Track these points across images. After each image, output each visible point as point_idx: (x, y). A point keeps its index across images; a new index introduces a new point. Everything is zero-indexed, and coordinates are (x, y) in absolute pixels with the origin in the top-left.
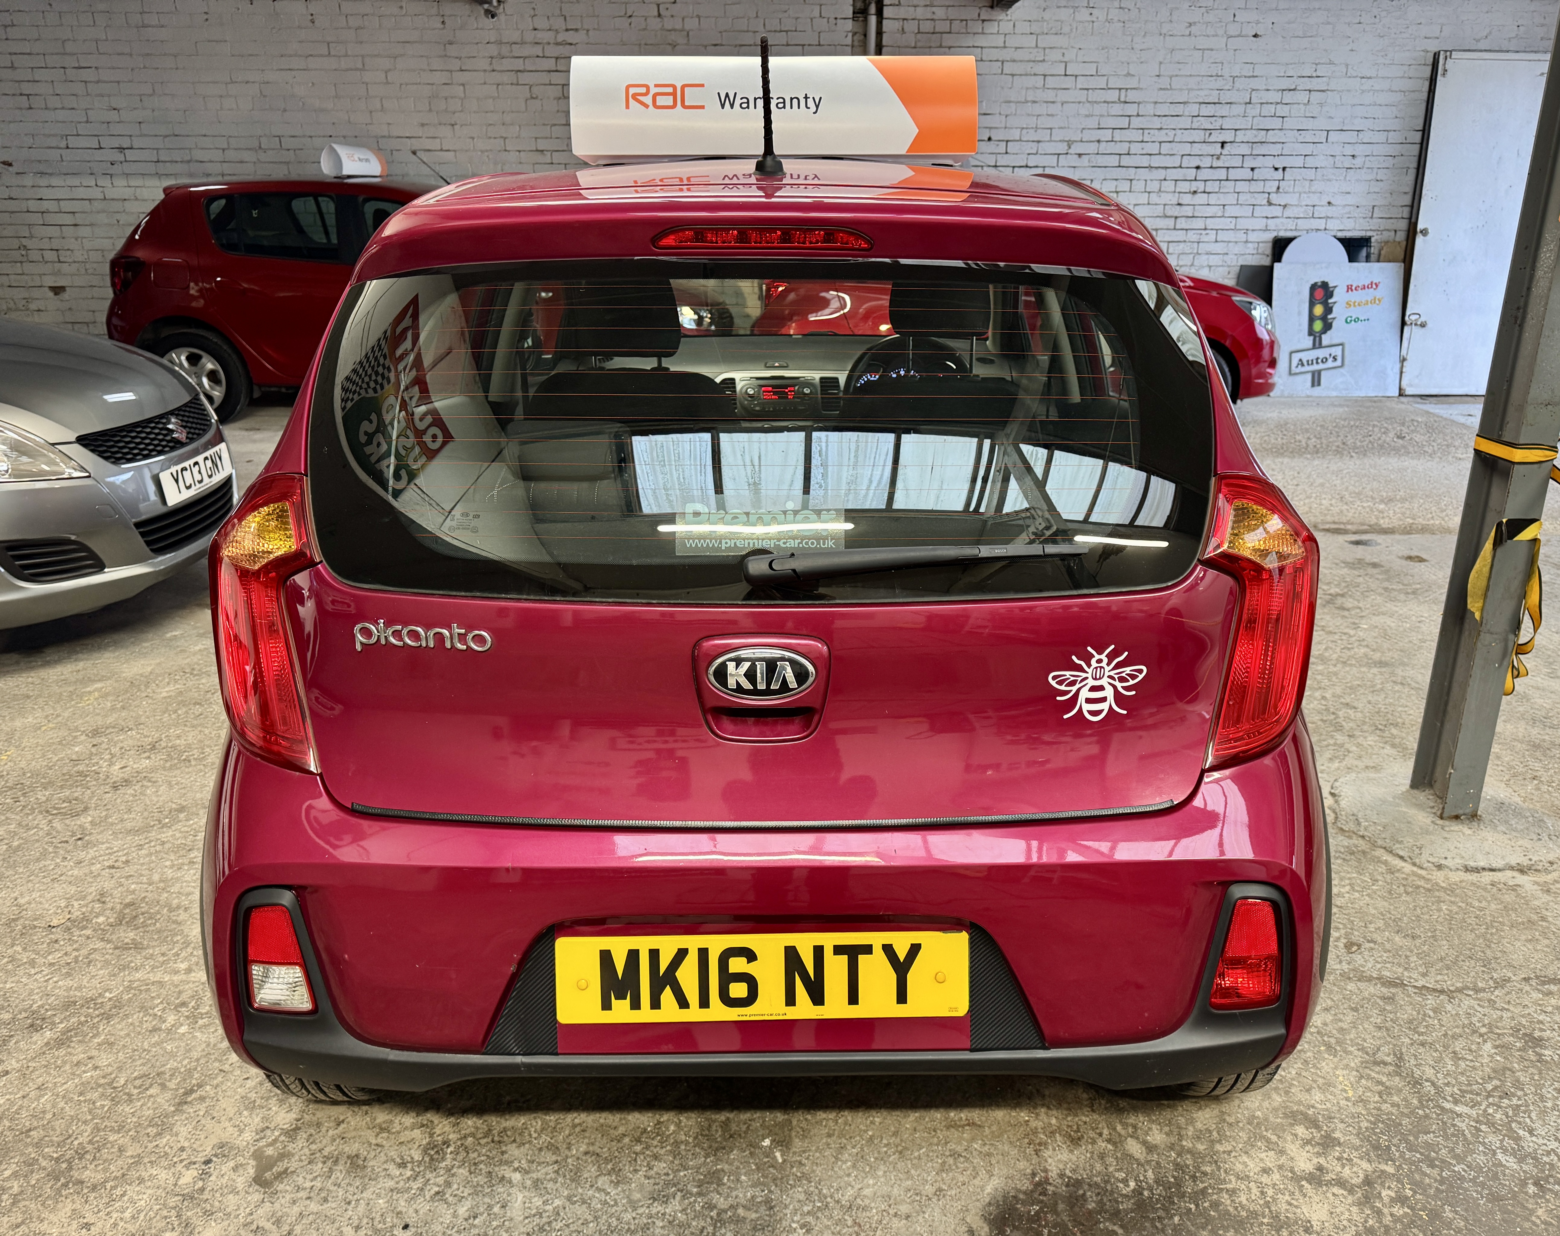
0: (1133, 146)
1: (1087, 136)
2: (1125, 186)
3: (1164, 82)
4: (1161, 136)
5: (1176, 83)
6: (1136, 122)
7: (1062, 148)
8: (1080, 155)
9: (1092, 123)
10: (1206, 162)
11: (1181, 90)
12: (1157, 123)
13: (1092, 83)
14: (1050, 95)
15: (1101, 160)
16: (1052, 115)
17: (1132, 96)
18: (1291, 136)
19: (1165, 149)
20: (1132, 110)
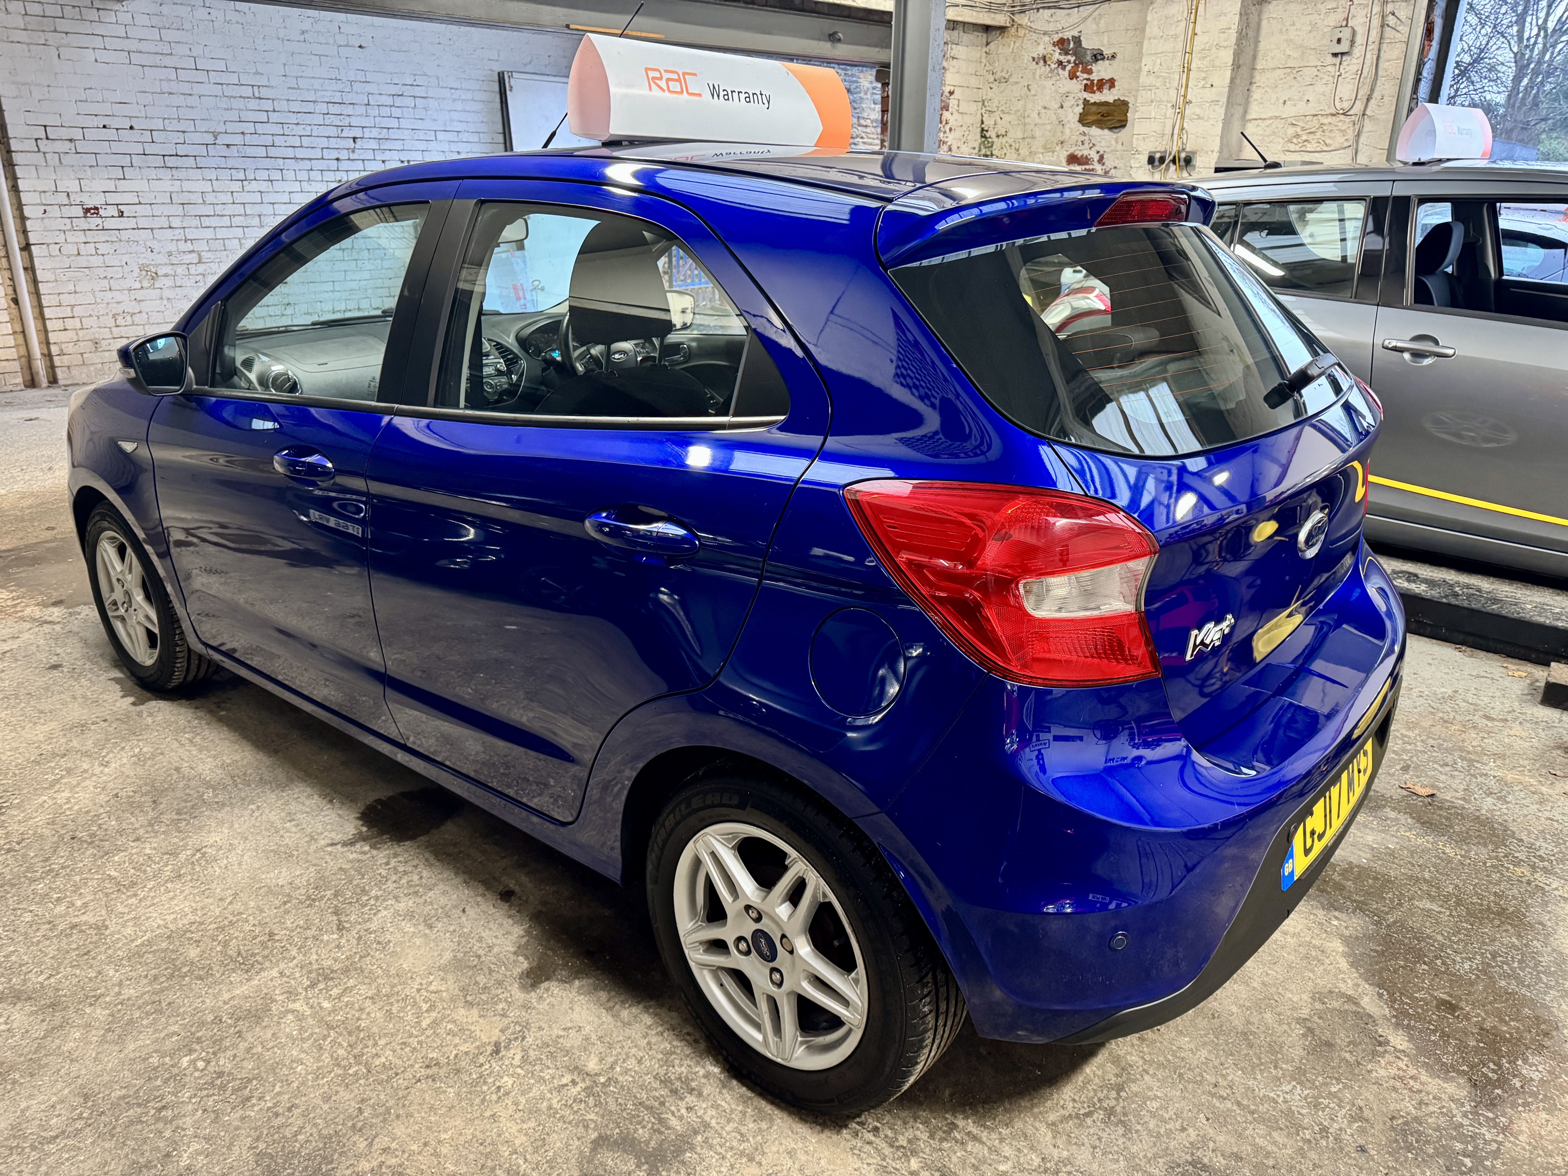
0: (276, 138)
1: (230, 127)
2: (276, 175)
3: (292, 83)
4: (299, 130)
5: (302, 83)
6: (274, 117)
7: (209, 139)
8: (228, 145)
9: (233, 116)
10: (344, 155)
11: (308, 90)
12: (293, 118)
13: (225, 78)
14: (186, 88)
15: (251, 151)
16: (192, 107)
17: (264, 92)
18: (406, 134)
19: (306, 141)
20: (267, 105)
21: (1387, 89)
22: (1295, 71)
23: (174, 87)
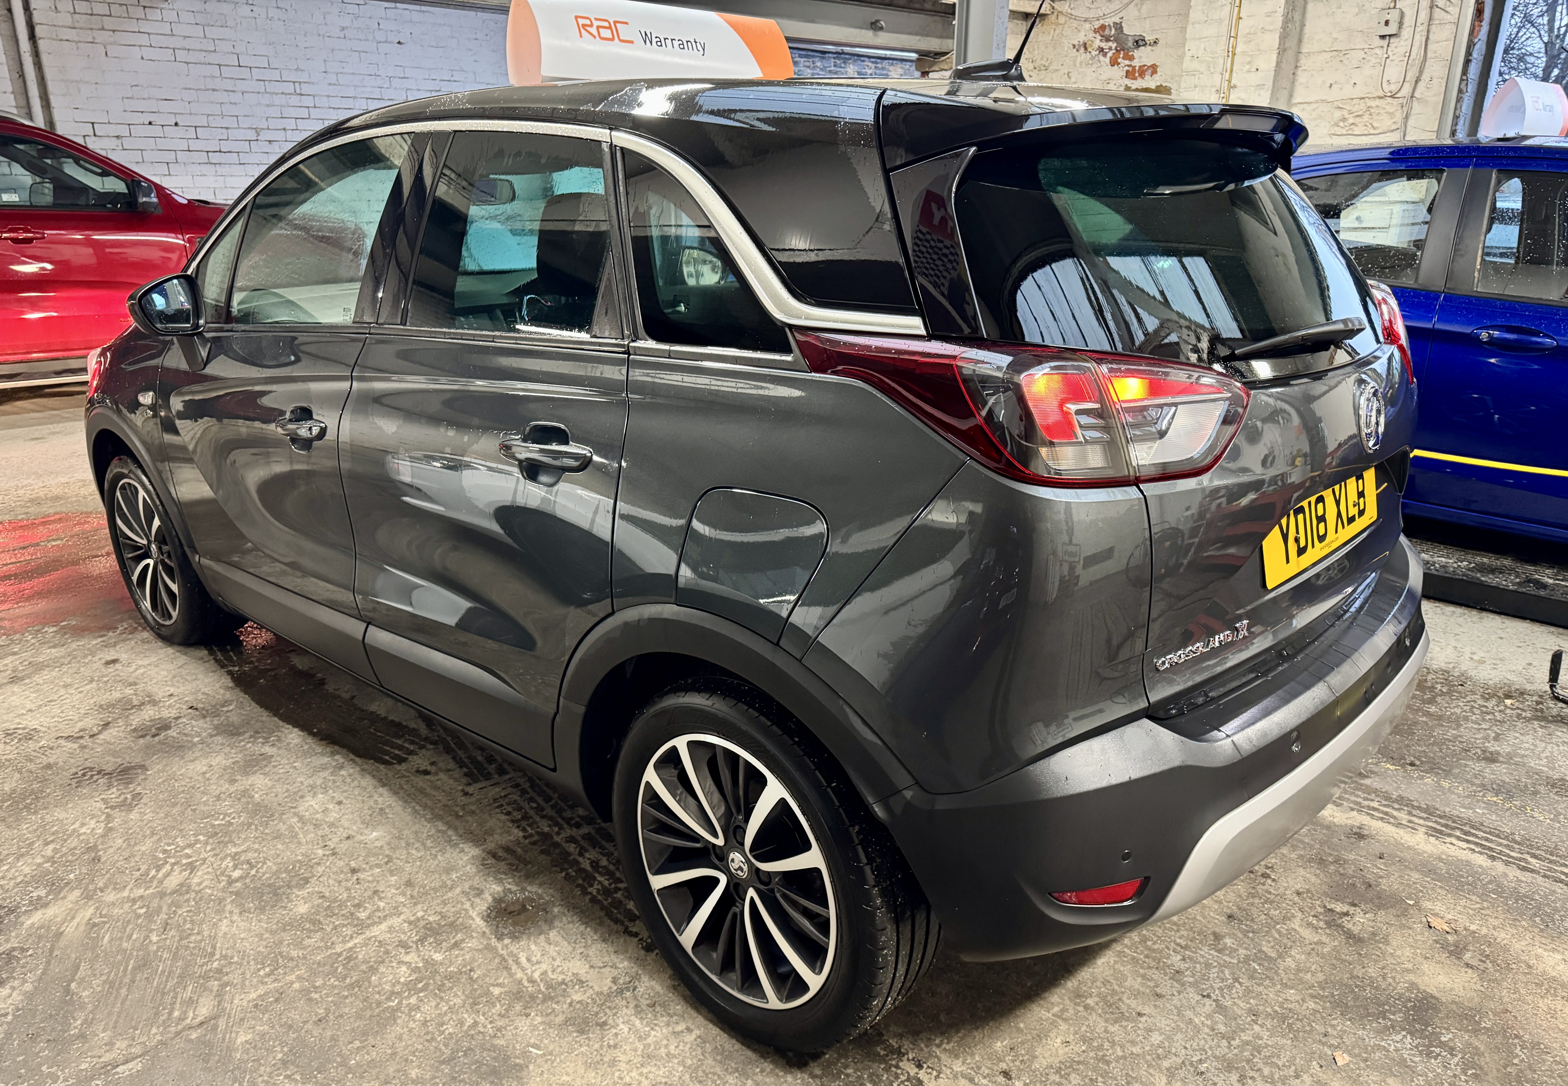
21: (1436, 70)
22: (1341, 54)
23: (219, 84)
